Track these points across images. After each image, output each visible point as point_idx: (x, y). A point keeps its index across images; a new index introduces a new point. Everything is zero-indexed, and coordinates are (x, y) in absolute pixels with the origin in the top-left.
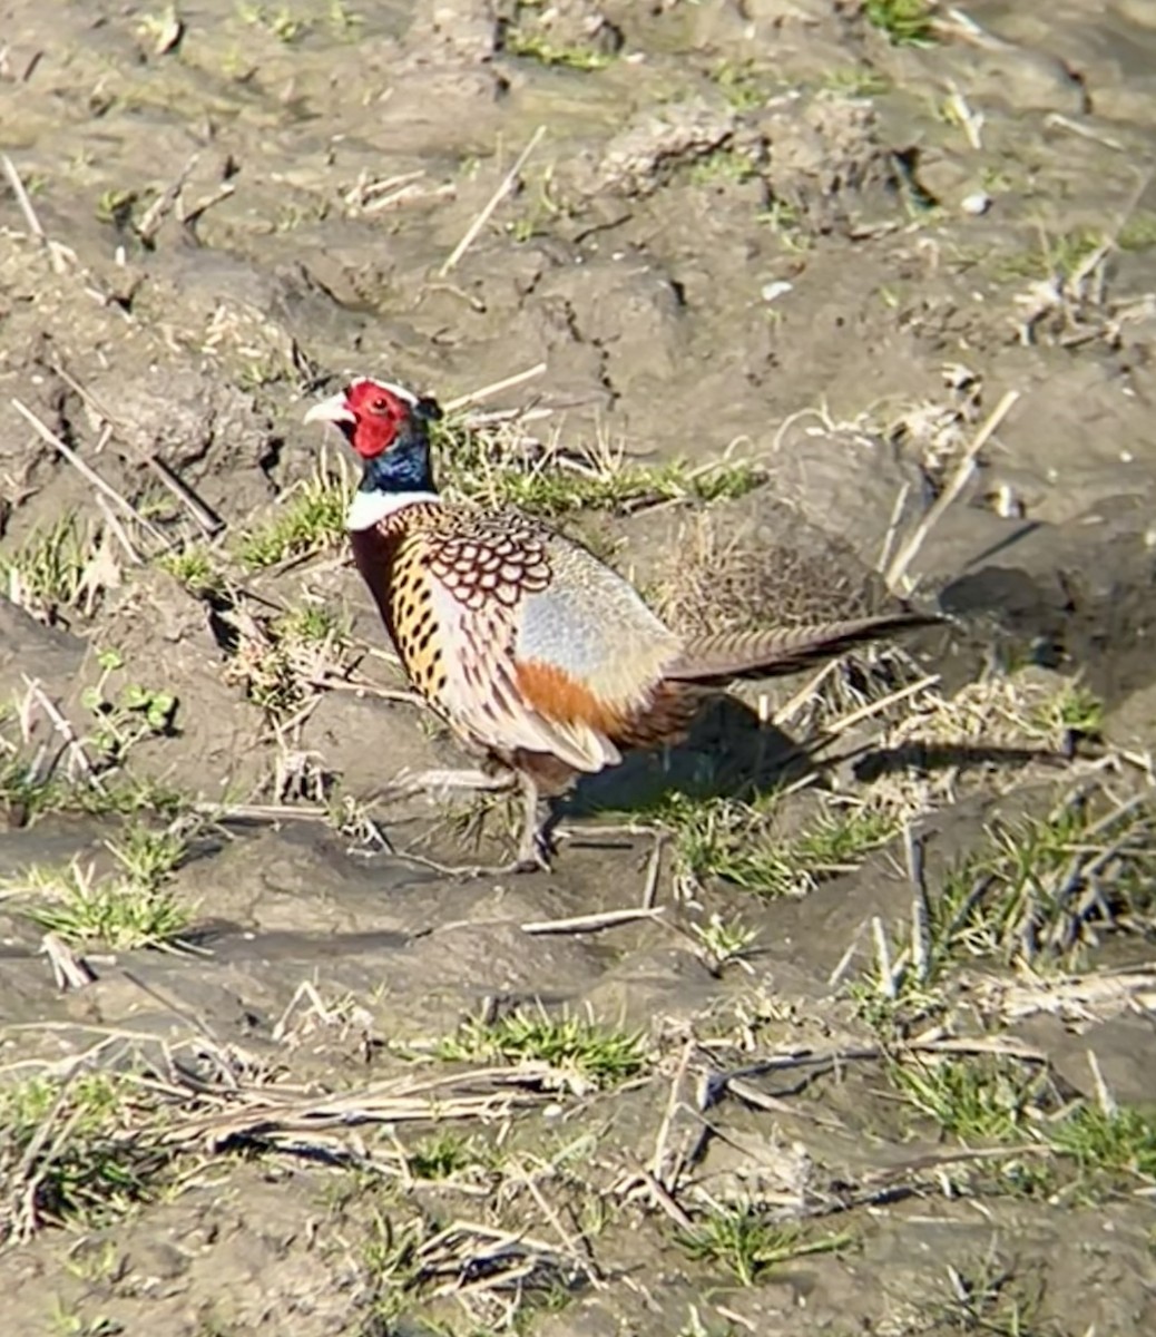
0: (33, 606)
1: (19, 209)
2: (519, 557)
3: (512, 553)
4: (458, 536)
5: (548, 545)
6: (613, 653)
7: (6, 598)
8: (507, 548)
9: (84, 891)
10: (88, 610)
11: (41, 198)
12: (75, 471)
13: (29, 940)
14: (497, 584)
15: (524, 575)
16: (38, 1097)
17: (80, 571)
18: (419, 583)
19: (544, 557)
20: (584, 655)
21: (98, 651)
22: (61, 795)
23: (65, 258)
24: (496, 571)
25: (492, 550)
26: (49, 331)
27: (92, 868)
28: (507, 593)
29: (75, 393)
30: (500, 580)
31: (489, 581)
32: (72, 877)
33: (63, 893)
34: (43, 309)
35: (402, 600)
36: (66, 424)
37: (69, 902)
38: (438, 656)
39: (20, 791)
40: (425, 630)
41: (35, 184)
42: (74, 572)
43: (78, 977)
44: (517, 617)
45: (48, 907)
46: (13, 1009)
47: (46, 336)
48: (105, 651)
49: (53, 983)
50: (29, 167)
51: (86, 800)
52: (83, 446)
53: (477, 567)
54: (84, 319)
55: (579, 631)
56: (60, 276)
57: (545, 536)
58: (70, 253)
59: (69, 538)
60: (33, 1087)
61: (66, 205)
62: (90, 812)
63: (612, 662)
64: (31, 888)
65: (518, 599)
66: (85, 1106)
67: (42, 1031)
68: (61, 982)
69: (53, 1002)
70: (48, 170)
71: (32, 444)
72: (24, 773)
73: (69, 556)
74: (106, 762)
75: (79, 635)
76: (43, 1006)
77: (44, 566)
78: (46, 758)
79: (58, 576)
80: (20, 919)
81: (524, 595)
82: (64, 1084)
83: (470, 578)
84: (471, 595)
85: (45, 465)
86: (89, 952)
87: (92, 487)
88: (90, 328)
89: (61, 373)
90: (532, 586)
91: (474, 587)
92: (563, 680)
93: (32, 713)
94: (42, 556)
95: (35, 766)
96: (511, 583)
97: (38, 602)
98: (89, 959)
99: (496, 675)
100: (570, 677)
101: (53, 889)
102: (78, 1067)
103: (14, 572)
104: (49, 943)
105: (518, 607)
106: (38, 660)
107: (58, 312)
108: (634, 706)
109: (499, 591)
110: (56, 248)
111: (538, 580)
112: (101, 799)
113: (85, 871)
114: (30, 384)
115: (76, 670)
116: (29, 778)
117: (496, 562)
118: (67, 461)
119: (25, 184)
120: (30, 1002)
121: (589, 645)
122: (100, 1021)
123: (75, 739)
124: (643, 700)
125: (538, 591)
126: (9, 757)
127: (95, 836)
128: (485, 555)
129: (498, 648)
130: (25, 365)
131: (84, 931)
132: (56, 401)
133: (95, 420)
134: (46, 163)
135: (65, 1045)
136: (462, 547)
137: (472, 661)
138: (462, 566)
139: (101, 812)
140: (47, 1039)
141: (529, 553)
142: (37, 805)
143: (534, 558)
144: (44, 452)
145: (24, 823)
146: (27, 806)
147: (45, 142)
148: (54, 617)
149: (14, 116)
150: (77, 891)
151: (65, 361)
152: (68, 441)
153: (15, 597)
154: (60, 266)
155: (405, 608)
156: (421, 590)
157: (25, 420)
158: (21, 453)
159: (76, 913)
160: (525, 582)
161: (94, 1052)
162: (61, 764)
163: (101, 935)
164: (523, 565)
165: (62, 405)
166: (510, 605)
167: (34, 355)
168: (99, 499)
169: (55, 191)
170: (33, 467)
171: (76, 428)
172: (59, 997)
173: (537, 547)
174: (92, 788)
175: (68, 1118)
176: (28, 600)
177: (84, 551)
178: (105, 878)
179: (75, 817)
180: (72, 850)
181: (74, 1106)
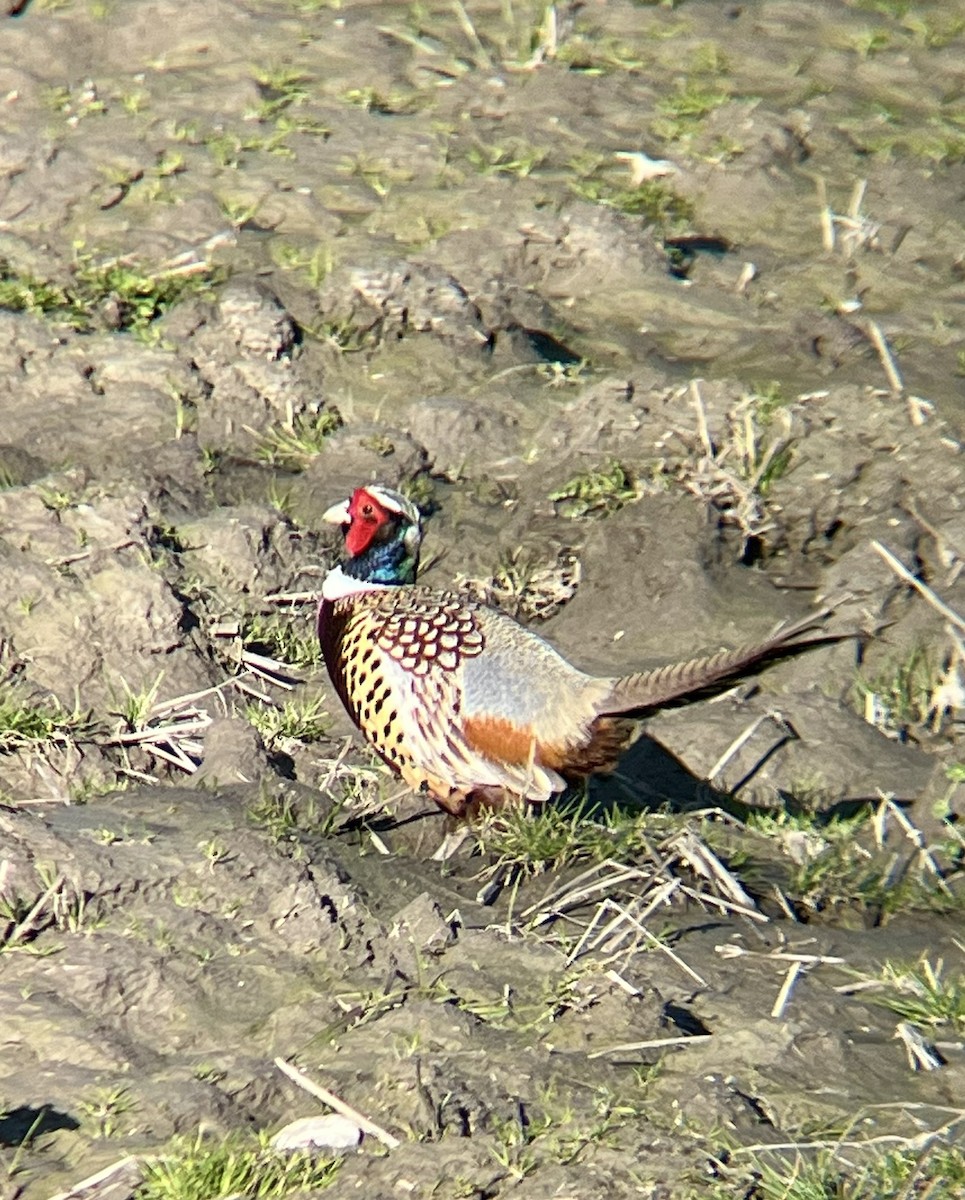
0: (888, 727)
1: (882, 368)
2: (454, 627)
3: (448, 623)
4: (397, 612)
5: (476, 613)
6: (549, 700)
7: (862, 718)
8: (442, 620)
9: (934, 984)
10: (937, 728)
11: (902, 358)
12: (927, 604)
13: (883, 1028)
14: (438, 653)
15: (460, 643)
16: (895, 1169)
17: (930, 693)
18: (368, 654)
19: (476, 627)
20: (523, 706)
21: (945, 766)
22: (912, 898)
23: (924, 412)
24: (436, 640)
25: (430, 622)
26: (908, 478)
27: (940, 962)
28: (448, 660)
29: (928, 534)
30: (440, 649)
31: (430, 650)
32: (922, 971)
33: (913, 985)
34: (902, 458)
35: (354, 671)
36: (919, 561)
37: (919, 993)
38: (393, 716)
39: (873, 894)
40: (379, 694)
41: (899, 345)
42: (924, 696)
43: (927, 1061)
44: (459, 679)
45: (901, 998)
46: (870, 1090)
47: (904, 482)
48: (952, 766)
49: (907, 1066)
50: (894, 330)
51: (934, 901)
52: (936, 582)
53: (418, 638)
54: (940, 466)
55: (515, 688)
56: (917, 428)
57: (473, 606)
58: (927, 405)
59: (921, 665)
60: (892, 1160)
61: (928, 363)
62: (939, 913)
63: (549, 706)
64: (885, 981)
65: (457, 664)
66: (939, 1178)
67: (898, 1110)
68: (913, 1066)
69: (905, 1084)
70: (910, 332)
71: (888, 580)
72: (877, 878)
73: (921, 680)
74: (952, 866)
75: (926, 751)
76: (896, 1088)
77: (896, 690)
78: (897, 863)
79: (909, 699)
80: (875, 1009)
81: (462, 661)
82: (918, 1159)
83: (414, 649)
84: (417, 664)
85: (899, 599)
86: (939, 1039)
87: (943, 619)
88: (945, 474)
89: (917, 516)
90: (469, 652)
91: (419, 657)
92: (508, 730)
93: (886, 822)
94: (896, 682)
95: (889, 870)
96: (450, 650)
97: (892, 722)
98: (940, 1045)
99: (448, 729)
100: (514, 726)
101: (903, 982)
102: (931, 1143)
103: (870, 697)
104: (903, 1031)
105: (459, 670)
106: (891, 775)
107: (915, 461)
108: (574, 743)
109: (440, 658)
110: (916, 403)
111: (475, 645)
112: (948, 900)
113: (934, 967)
114: (888, 527)
115: (925, 784)
116: (883, 882)
117: (435, 632)
118: (921, 595)
119: (889, 345)
120: (886, 1084)
121: (526, 697)
122: (951, 1102)
123: (924, 845)
124: (582, 737)
125: (475, 656)
126: (864, 863)
127: (944, 934)
128: (424, 627)
129: (447, 706)
130: (884, 510)
131: (933, 1019)
132: (911, 540)
133: (946, 556)
134: (911, 326)
135: (918, 1122)
136: (403, 621)
137: (425, 719)
138: (405, 639)
139: (949, 912)
140: (901, 1118)
141: (462, 623)
142: (890, 907)
143: (466, 628)
144: (899, 587)
145: (877, 923)
146: (880, 907)
147: (909, 306)
148: (905, 735)
149: (883, 285)
150: (926, 983)
151: (920, 504)
152: (921, 576)
153: (871, 718)
154: (919, 419)
155: (357, 676)
156: (371, 661)
157: (883, 560)
158: (877, 590)
159: (926, 1004)
160: (461, 649)
161: (945, 1130)
162: (912, 869)
163: (949, 1024)
164: (459, 634)
165: (915, 545)
166: (452, 669)
167: (892, 499)
168: (949, 629)
169: (918, 351)
170: (888, 602)
171: (929, 564)
172: (912, 1079)
173: (467, 616)
174: (940, 891)
175: (923, 1189)
176: (882, 720)
177: (934, 678)
178: (952, 972)
179: (923, 917)
180: (922, 946)
181: (929, 1179)
